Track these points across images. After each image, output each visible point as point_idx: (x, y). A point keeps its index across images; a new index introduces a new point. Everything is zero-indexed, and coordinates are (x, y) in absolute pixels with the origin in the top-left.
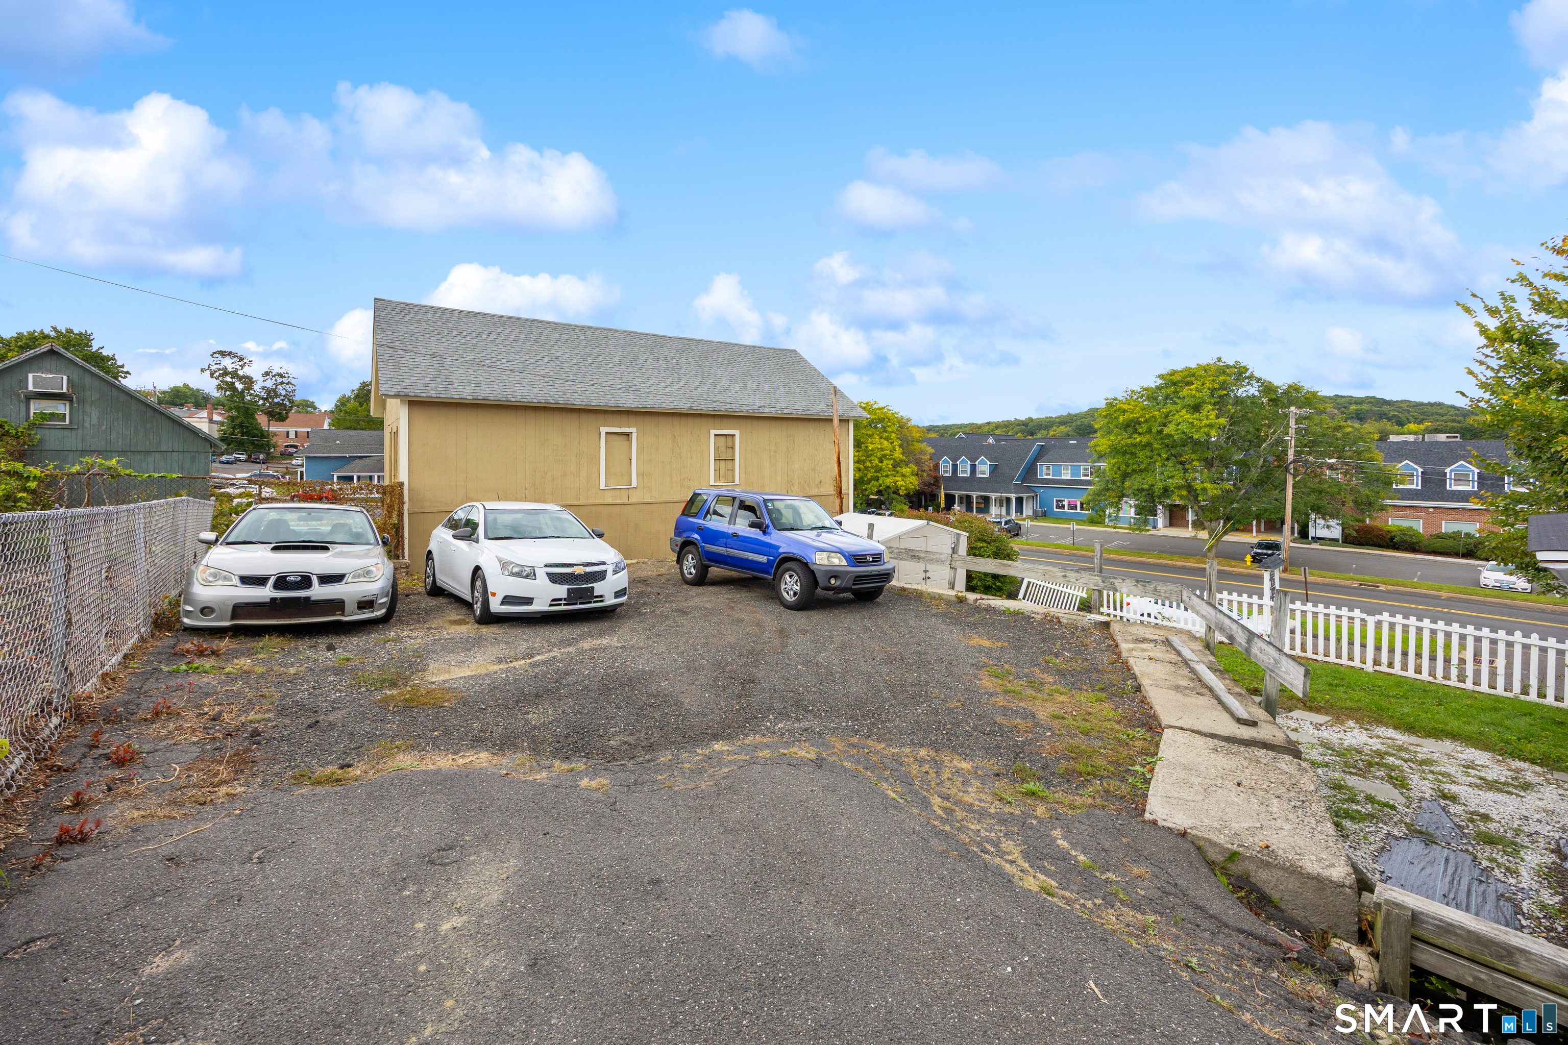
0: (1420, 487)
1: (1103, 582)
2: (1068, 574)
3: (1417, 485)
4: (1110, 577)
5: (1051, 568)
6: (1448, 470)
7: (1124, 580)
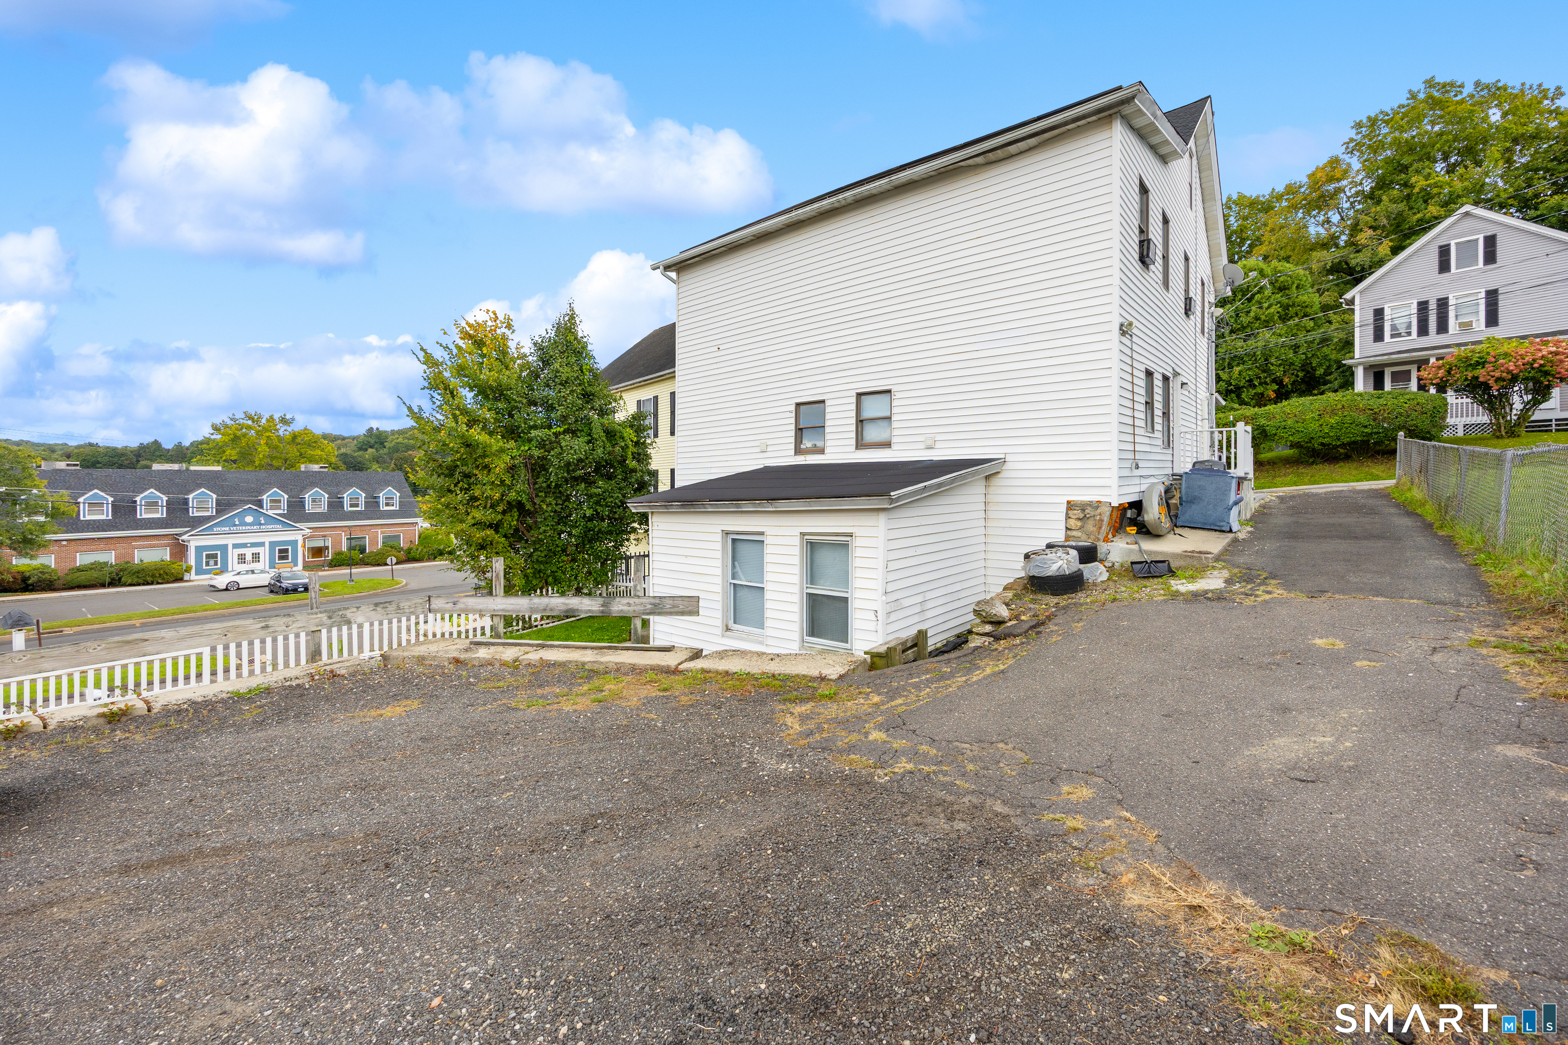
0: (110, 517)
1: (330, 617)
2: (270, 623)
3: (107, 516)
4: (339, 610)
5: (237, 623)
6: (138, 499)
7: (358, 608)
